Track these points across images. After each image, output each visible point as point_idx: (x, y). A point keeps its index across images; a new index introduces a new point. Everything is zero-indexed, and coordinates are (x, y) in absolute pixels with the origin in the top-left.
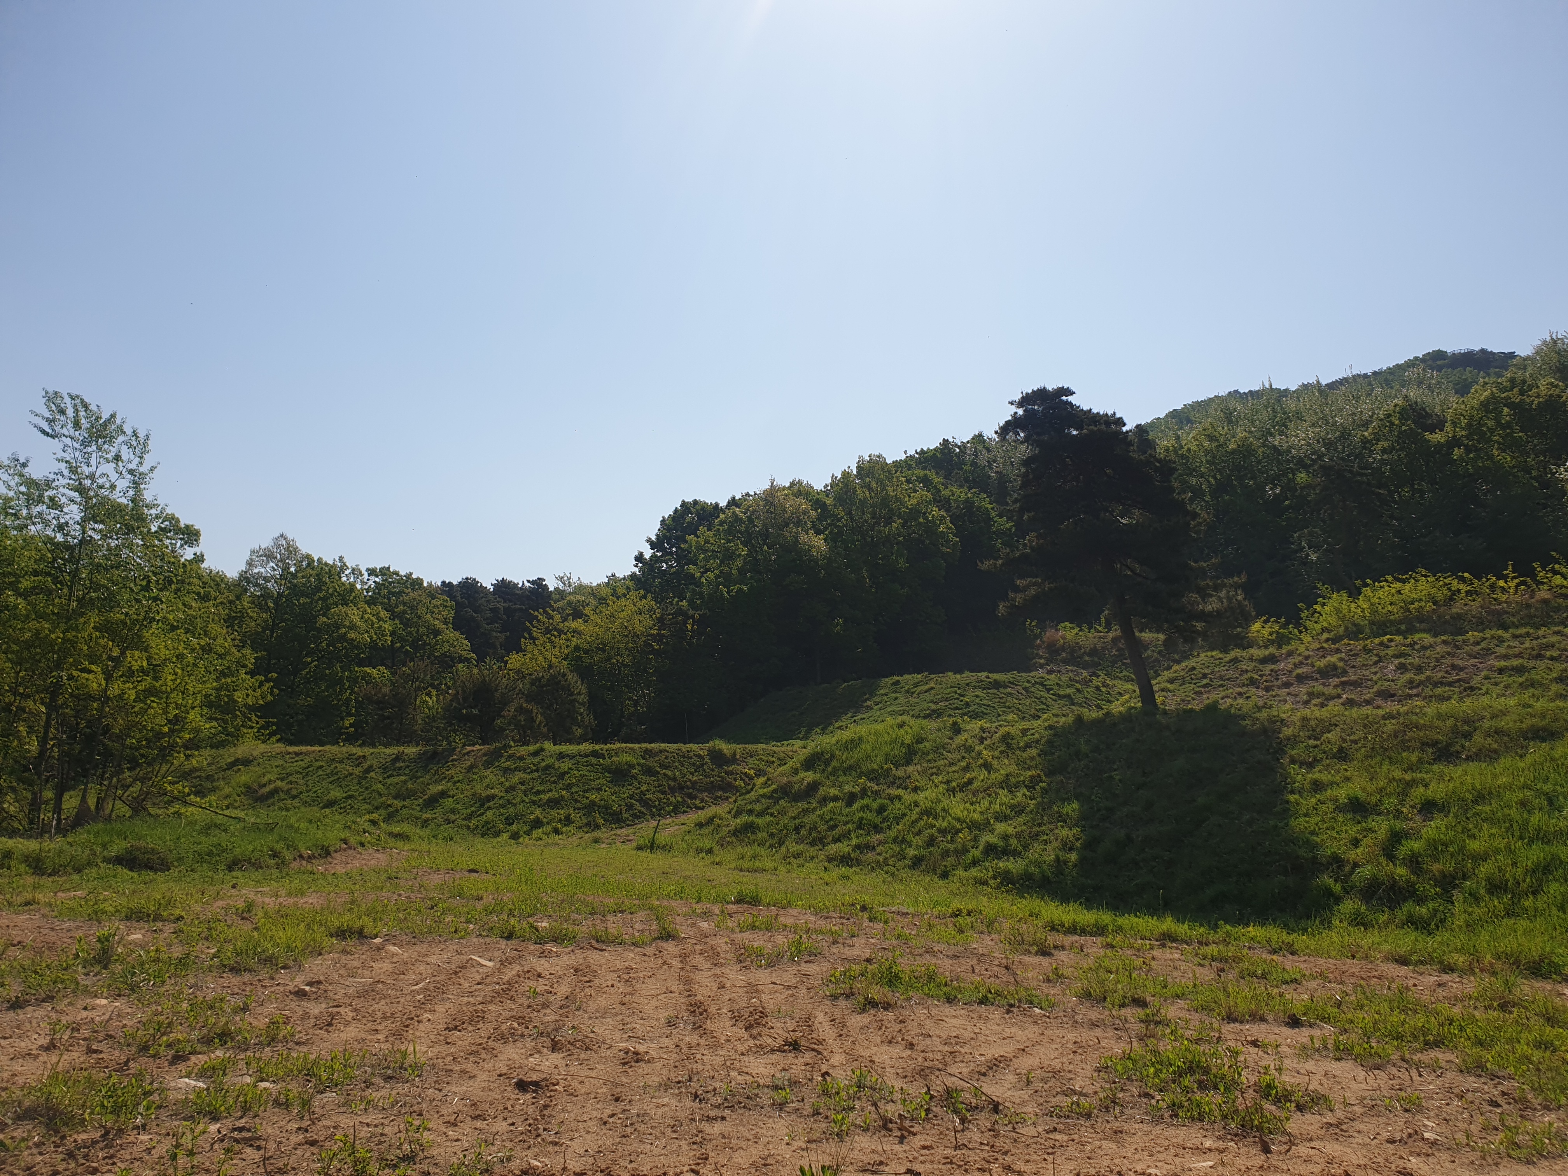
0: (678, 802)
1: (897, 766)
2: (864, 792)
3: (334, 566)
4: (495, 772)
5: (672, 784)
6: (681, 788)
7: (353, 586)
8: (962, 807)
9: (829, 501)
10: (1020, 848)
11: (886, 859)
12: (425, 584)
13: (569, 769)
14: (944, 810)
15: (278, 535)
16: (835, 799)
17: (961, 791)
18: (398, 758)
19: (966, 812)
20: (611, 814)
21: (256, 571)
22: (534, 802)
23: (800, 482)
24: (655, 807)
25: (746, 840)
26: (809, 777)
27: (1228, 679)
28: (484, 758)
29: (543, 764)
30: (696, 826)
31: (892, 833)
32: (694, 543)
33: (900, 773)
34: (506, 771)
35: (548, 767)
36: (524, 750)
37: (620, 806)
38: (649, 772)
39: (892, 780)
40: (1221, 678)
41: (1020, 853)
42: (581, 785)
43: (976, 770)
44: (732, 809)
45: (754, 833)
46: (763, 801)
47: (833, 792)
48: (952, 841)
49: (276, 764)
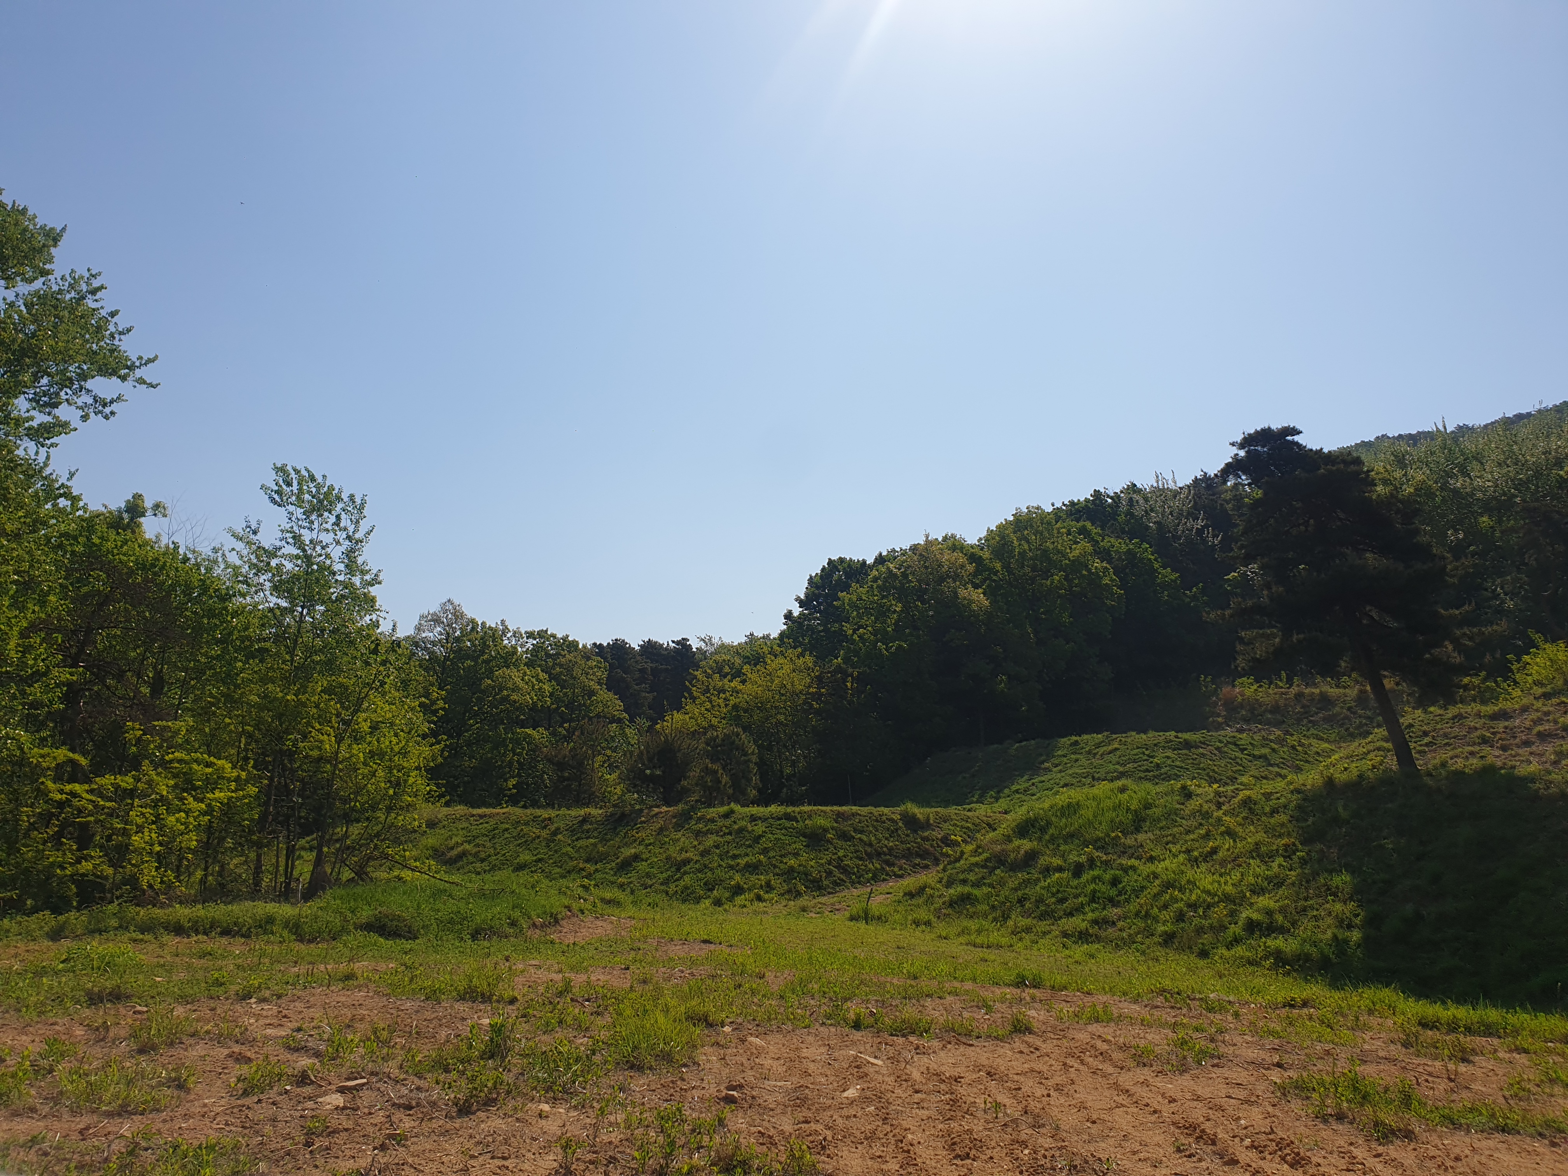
0: (877, 869)
1: (1125, 833)
2: (1092, 863)
3: (494, 630)
4: (687, 835)
5: (869, 850)
6: (879, 854)
7: (514, 648)
8: (1210, 878)
9: (986, 554)
10: (1287, 925)
11: (1130, 935)
12: (580, 646)
13: (765, 832)
14: (1189, 882)
15: (445, 600)
16: (1060, 869)
17: (1205, 861)
18: (585, 820)
19: (1216, 885)
20: (812, 882)
21: (424, 635)
22: (731, 867)
23: (953, 536)
24: (854, 874)
25: (965, 912)
26: (1026, 845)
27: (1454, 737)
28: (674, 820)
29: (736, 827)
30: (905, 894)
31: (1133, 907)
32: (847, 601)
33: (1129, 841)
34: (698, 834)
35: (741, 830)
36: (713, 812)
37: (820, 872)
38: (844, 836)
39: (1122, 849)
40: (1446, 736)
41: (1289, 930)
42: (777, 850)
43: (1218, 838)
44: (942, 878)
45: (972, 904)
46: (976, 870)
47: (1057, 861)
48: (1205, 916)
49: (462, 826)
